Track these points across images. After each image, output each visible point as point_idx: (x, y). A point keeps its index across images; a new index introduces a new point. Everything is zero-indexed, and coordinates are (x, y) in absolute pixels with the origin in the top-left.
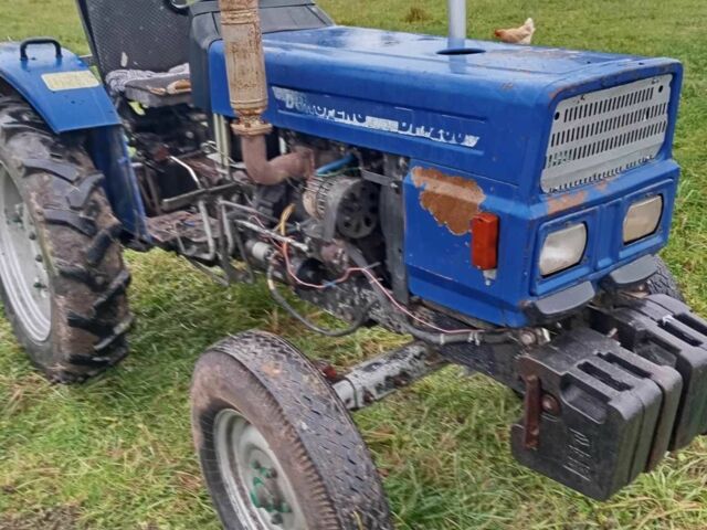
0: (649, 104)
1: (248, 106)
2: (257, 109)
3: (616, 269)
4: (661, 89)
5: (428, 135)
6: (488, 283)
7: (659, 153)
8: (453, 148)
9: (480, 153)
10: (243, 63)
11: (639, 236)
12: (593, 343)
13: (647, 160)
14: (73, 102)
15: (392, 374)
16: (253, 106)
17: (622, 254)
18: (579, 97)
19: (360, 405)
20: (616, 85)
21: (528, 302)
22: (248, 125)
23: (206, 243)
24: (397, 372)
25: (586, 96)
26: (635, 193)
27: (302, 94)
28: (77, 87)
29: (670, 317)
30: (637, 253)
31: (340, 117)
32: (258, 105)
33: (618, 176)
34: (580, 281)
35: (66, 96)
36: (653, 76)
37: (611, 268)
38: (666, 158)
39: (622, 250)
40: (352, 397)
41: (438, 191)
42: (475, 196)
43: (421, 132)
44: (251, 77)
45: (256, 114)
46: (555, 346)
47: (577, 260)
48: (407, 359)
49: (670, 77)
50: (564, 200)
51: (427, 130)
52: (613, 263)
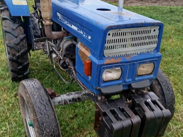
0: (150, 35)
1: (45, 17)
2: (48, 18)
3: (133, 83)
4: (154, 30)
5: (82, 33)
6: (89, 80)
7: (154, 50)
8: (86, 38)
9: (91, 42)
10: (44, 4)
11: (144, 74)
12: (119, 103)
13: (149, 52)
14: (18, 9)
15: (75, 98)
16: (47, 17)
17: (137, 79)
18: (119, 29)
19: (63, 104)
20: (133, 27)
21: (99, 88)
22: (45, 22)
23: (47, 51)
24: (77, 97)
25: (121, 29)
26: (142, 62)
27: (62, 16)
28: (21, 4)
29: (150, 100)
30: (143, 79)
31: (68, 24)
32: (48, 17)
33: (136, 55)
34: (119, 84)
35: (17, 7)
36: (151, 26)
37: (132, 82)
38: (157, 52)
39: (137, 77)
40: (61, 101)
41: (82, 50)
42: (88, 54)
43: (81, 32)
44: (46, 8)
45: (48, 19)
46: (107, 102)
47: (118, 78)
48: (81, 94)
49: (159, 27)
50: (112, 60)
51: (82, 32)
52: (132, 81)
